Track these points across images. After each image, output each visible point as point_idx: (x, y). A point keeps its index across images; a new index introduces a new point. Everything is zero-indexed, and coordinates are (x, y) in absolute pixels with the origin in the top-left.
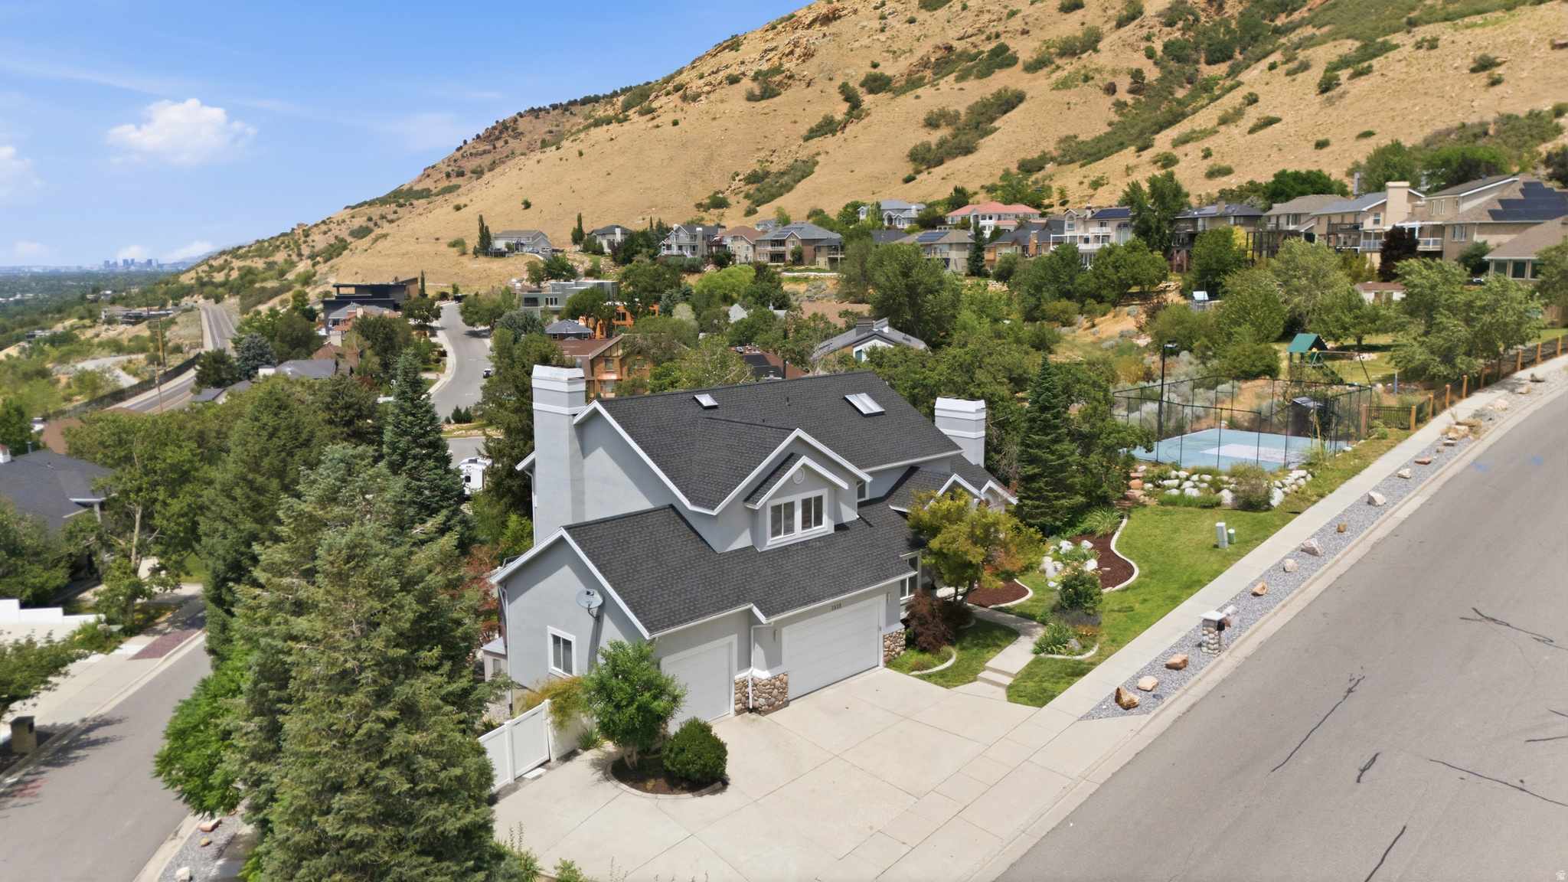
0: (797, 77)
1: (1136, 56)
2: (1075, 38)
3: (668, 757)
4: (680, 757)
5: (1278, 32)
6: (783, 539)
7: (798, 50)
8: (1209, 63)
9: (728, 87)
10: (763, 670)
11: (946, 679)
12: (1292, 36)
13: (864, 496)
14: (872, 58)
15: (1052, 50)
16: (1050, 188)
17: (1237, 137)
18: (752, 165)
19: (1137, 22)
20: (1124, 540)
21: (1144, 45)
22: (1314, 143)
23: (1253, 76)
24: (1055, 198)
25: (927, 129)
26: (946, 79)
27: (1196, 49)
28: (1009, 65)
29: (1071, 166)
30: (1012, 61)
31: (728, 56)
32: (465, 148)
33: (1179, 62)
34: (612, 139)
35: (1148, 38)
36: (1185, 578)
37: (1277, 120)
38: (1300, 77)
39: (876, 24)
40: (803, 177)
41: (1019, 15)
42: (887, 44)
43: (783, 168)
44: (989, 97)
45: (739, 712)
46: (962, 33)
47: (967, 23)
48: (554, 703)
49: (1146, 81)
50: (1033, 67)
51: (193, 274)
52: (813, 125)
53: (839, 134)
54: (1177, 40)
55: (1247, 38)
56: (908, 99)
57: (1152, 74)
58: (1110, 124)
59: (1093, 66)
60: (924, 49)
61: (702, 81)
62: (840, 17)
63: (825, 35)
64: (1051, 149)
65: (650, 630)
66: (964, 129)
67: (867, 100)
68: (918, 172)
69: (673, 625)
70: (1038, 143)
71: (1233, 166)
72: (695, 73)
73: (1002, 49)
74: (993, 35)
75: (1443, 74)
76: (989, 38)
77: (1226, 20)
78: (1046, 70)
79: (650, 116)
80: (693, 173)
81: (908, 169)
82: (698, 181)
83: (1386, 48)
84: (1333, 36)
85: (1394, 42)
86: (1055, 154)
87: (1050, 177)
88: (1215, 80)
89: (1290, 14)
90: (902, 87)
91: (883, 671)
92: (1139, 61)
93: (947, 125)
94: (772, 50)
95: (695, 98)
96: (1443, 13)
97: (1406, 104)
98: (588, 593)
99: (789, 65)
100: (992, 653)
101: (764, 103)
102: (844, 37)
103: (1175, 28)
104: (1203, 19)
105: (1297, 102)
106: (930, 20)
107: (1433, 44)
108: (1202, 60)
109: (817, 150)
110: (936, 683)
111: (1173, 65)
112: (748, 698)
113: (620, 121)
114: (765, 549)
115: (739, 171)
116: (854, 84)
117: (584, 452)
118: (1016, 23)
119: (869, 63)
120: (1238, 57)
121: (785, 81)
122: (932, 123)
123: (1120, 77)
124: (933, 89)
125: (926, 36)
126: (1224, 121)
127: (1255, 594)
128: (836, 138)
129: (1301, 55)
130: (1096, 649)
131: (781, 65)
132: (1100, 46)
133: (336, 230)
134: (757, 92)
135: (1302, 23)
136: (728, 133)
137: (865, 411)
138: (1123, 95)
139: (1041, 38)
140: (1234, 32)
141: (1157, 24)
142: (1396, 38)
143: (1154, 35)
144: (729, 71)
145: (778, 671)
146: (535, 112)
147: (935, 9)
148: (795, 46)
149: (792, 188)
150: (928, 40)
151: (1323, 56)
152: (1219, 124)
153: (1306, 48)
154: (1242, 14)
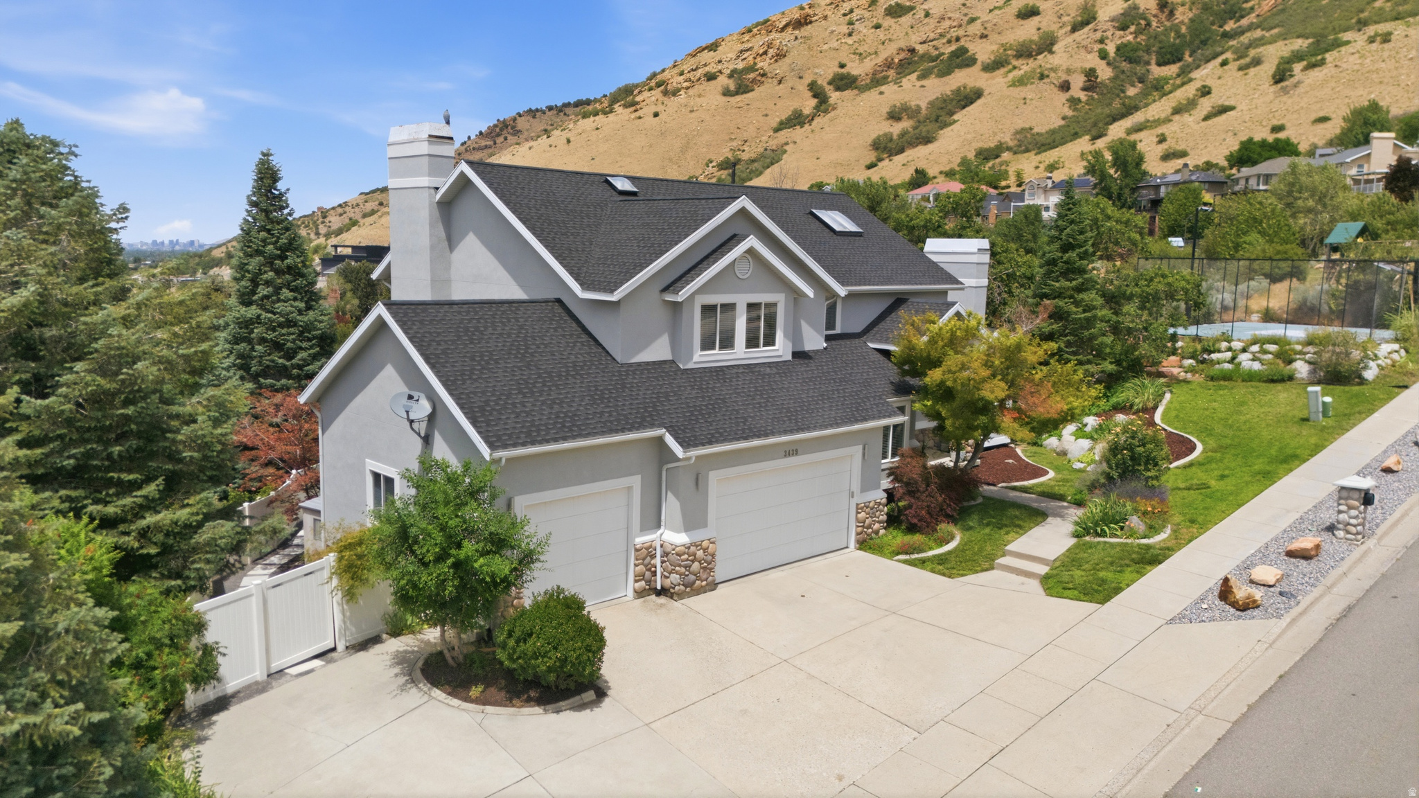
0: (769, 75)
1: (1089, 56)
2: (1031, 41)
3: (504, 646)
4: (522, 647)
5: (1226, 35)
6: (716, 357)
7: (771, 51)
8: (1159, 64)
9: (706, 84)
10: (678, 532)
11: (947, 566)
12: (1242, 38)
13: (834, 328)
14: (840, 60)
15: (1009, 52)
16: (1006, 172)
17: (1192, 124)
18: (725, 153)
19: (1091, 26)
20: (1174, 413)
21: (1097, 47)
22: (1269, 128)
23: (1205, 74)
24: (1012, 180)
25: (890, 122)
26: (908, 77)
27: (1148, 51)
28: (968, 66)
29: (1026, 155)
30: (971, 62)
31: (707, 56)
32: (469, 143)
33: (1130, 62)
34: (597, 129)
35: (1101, 41)
36: (1273, 452)
37: (1232, 108)
38: (1252, 71)
39: (845, 29)
40: (772, 164)
41: (979, 21)
42: (854, 47)
43: (753, 156)
44: (949, 93)
45: (640, 594)
46: (924, 37)
47: (928, 29)
48: (340, 559)
49: (1099, 80)
50: (991, 67)
51: (224, 249)
52: (783, 118)
53: (807, 126)
54: (1129, 42)
55: (1197, 42)
56: (873, 94)
57: (1105, 73)
58: (1064, 118)
59: (1048, 66)
60: (889, 51)
61: (682, 77)
62: (811, 22)
63: (796, 38)
64: (1007, 139)
65: (492, 446)
66: (925, 122)
67: (834, 96)
68: (880, 160)
69: (533, 443)
70: (995, 134)
71: (1188, 150)
72: (676, 71)
73: (963, 51)
74: (953, 39)
75: (1397, 65)
76: (949, 42)
77: (1176, 25)
78: (1002, 71)
79: (633, 109)
80: (670, 160)
81: (871, 157)
82: (675, 167)
83: (1337, 44)
84: (1283, 37)
85: (1345, 39)
86: (1011, 144)
87: (1007, 163)
88: (1166, 80)
89: (1238, 20)
90: (867, 84)
91: (854, 554)
92: (1093, 61)
93: (908, 118)
94: (748, 50)
95: (675, 93)
96: (1394, 13)
97: (1361, 92)
98: (410, 397)
99: (763, 64)
100: (1012, 534)
101: (738, 98)
102: (814, 41)
103: (1127, 32)
104: (1154, 24)
105: (1251, 92)
106: (894, 26)
107: (1386, 38)
108: (1153, 62)
109: (786, 140)
110: (933, 571)
111: (1125, 65)
112: (654, 574)
113: (605, 113)
114: (690, 366)
115: (713, 158)
116: (822, 82)
117: (451, 242)
118: (975, 28)
119: (837, 64)
120: (1188, 58)
121: (759, 78)
122: (894, 116)
123: (1074, 76)
124: (896, 86)
125: (890, 40)
126: (1177, 111)
127: (1388, 470)
128: (804, 129)
129: (1252, 53)
130: (1168, 531)
131: (755, 64)
132: (1055, 48)
133: (350, 213)
134: (732, 87)
135: (1250, 27)
136: (704, 124)
137: (837, 228)
138: (1076, 91)
139: (999, 41)
140: (1184, 36)
141: (1111, 28)
142: (1347, 36)
143: (1107, 38)
144: (707, 69)
145: (700, 535)
146: (532, 113)
147: (900, 16)
148: (769, 47)
149: (761, 173)
150: (892, 43)
151: (1274, 53)
152: (1173, 114)
153: (1257, 46)
154: (1192, 20)
